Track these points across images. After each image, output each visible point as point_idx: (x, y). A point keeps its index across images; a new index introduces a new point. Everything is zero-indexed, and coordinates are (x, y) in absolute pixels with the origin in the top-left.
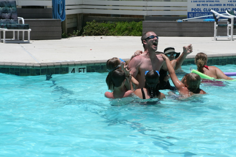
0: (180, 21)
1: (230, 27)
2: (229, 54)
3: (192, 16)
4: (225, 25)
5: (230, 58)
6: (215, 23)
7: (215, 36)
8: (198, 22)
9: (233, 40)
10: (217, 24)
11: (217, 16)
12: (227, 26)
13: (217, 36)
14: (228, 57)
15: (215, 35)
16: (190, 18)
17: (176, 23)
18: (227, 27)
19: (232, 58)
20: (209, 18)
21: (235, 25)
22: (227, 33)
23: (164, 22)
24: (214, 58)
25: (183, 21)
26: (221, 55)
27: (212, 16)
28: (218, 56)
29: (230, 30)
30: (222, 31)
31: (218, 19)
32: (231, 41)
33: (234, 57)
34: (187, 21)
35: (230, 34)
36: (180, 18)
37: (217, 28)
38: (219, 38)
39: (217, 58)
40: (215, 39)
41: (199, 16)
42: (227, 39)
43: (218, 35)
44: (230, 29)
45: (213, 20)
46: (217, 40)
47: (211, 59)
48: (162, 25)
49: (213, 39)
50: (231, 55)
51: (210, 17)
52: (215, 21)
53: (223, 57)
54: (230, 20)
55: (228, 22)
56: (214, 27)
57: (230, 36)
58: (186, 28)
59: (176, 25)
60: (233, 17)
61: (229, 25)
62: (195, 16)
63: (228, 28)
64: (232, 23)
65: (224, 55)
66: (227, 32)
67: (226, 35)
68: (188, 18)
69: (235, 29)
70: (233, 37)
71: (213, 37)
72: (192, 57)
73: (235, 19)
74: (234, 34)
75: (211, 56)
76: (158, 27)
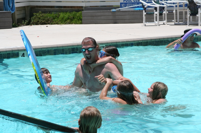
0: (114, 10)
1: (157, 14)
2: (156, 37)
3: (124, 6)
4: (152, 12)
5: (157, 40)
8: (129, 11)
9: (159, 26)
10: (145, 12)
11: (145, 5)
12: (154, 13)
13: (145, 22)
14: (155, 39)
15: (144, 21)
16: (123, 7)
19: (159, 40)
20: (138, 7)
21: (161, 13)
22: (154, 20)
23: (100, 12)
24: (143, 41)
25: (116, 10)
26: (150, 39)
27: (141, 6)
28: (147, 39)
29: (156, 17)
30: (150, 18)
31: (146, 8)
32: (158, 26)
33: (160, 40)
34: (120, 10)
35: (156, 21)
36: (114, 7)
37: (145, 15)
38: (148, 24)
39: (146, 41)
40: (144, 25)
41: (130, 6)
42: (154, 25)
43: (146, 21)
44: (156, 16)
45: (142, 9)
46: (145, 26)
47: (141, 41)
48: (99, 14)
49: (143, 25)
50: (158, 38)
51: (139, 7)
52: (144, 10)
54: (156, 8)
55: (155, 11)
56: (143, 15)
57: (156, 22)
58: (119, 16)
59: (110, 13)
61: (155, 13)
62: (127, 6)
64: (158, 11)
65: (152, 38)
66: (154, 19)
67: (153, 22)
68: (121, 8)
69: (161, 16)
70: (159, 23)
71: (143, 23)
72: (125, 41)
73: (160, 7)
74: (160, 21)
75: (141, 39)
76: (95, 16)
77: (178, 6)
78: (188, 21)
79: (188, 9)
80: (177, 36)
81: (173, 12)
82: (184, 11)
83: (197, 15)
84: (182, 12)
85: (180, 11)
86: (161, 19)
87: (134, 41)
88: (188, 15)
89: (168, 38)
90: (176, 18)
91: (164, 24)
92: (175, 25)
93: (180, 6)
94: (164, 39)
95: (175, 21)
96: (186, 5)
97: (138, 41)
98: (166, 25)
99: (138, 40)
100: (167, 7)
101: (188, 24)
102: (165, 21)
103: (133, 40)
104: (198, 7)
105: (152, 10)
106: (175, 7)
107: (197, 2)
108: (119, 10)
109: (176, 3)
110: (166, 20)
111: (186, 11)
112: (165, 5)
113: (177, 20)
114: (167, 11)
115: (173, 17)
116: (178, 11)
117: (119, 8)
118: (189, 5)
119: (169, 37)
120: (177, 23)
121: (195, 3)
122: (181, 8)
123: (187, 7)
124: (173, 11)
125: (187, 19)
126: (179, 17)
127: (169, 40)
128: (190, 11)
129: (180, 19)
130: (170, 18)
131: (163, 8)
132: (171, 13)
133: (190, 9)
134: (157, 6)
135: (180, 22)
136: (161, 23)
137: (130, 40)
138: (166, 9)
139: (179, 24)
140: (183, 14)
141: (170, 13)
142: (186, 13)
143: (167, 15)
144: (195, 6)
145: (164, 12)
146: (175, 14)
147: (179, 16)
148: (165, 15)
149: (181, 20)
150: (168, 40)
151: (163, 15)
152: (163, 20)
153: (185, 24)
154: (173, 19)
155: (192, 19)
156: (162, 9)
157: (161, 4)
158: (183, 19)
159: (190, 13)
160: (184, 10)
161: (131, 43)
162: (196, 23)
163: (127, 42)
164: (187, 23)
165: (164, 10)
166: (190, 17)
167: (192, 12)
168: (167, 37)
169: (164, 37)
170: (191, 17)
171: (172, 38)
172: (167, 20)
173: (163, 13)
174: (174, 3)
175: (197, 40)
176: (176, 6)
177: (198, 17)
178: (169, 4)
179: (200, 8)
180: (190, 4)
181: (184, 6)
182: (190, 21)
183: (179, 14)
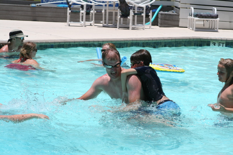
0: (33, 5)
1: (83, 13)
2: (81, 39)
3: (46, 1)
4: (77, 11)
5: (81, 43)
6: (68, 9)
7: (68, 22)
8: (52, 8)
9: (85, 26)
10: (70, 10)
11: (70, 2)
12: (80, 12)
13: (69, 22)
14: (80, 42)
15: (68, 20)
16: (44, 3)
17: (30, 7)
18: (79, 14)
19: (83, 43)
20: (62, 3)
21: (88, 12)
22: (80, 20)
23: (18, 6)
24: (66, 43)
25: (36, 6)
26: (73, 41)
27: (65, 2)
28: (70, 41)
29: (82, 17)
30: (75, 17)
31: (71, 5)
32: (84, 27)
33: (85, 43)
34: (41, 5)
35: (82, 20)
36: (34, 2)
37: (70, 14)
38: (72, 24)
39: (69, 43)
40: (68, 25)
41: (52, 2)
42: (79, 25)
43: (71, 21)
44: (82, 15)
45: (67, 6)
46: (69, 26)
47: (63, 44)
48: (16, 8)
49: (66, 25)
50: (83, 41)
51: (64, 3)
52: (68, 7)
53: (75, 42)
54: (82, 6)
55: (81, 9)
56: (67, 13)
57: (82, 22)
58: (40, 12)
59: (29, 9)
60: (86, 4)
61: (82, 12)
62: (49, 1)
63: (81, 15)
64: (84, 10)
65: (75, 41)
66: (80, 18)
67: (79, 21)
68: (42, 3)
69: (88, 16)
70: (85, 23)
71: (66, 22)
72: (44, 42)
73: (87, 5)
74: (86, 21)
75: (63, 41)
76: (11, 11)
77: (108, 6)
78: (118, 23)
79: (119, 10)
80: (104, 40)
81: (102, 12)
82: (114, 12)
83: (128, 17)
84: (112, 13)
85: (109, 11)
86: (88, 20)
87: (55, 43)
88: (119, 17)
89: (94, 42)
90: (105, 19)
91: (91, 25)
92: (104, 26)
93: (110, 5)
94: (89, 42)
95: (104, 23)
96: (117, 5)
97: (60, 43)
98: (93, 27)
99: (60, 41)
100: (96, 5)
101: (118, 26)
102: (92, 22)
103: (53, 41)
104: (130, 8)
105: (78, 8)
106: (104, 6)
107: (129, 2)
108: (39, 5)
109: (106, 2)
110: (93, 20)
111: (116, 11)
112: (93, 3)
113: (106, 21)
114: (95, 10)
115: (102, 18)
116: (107, 12)
117: (40, 3)
118: (120, 5)
119: (95, 40)
120: (106, 24)
121: (127, 3)
122: (111, 7)
123: (118, 7)
124: (102, 10)
125: (117, 21)
126: (109, 18)
127: (96, 43)
128: (120, 11)
129: (109, 20)
130: (98, 18)
131: (91, 6)
132: (100, 13)
133: (120, 10)
134: (84, 3)
135: (109, 24)
136: (88, 23)
137: (49, 41)
138: (94, 7)
139: (108, 26)
140: (112, 15)
141: (98, 13)
142: (116, 14)
143: (95, 14)
144: (127, 6)
145: (92, 11)
146: (104, 14)
147: (109, 16)
148: (92, 15)
149: (110, 22)
150: (93, 44)
151: (91, 15)
152: (90, 21)
153: (114, 26)
154: (102, 20)
155: (123, 22)
156: (89, 7)
157: (88, 2)
158: (112, 20)
159: (121, 14)
160: (114, 10)
161: (51, 45)
162: (127, 26)
163: (46, 43)
164: (116, 25)
165: (92, 9)
166: (120, 19)
167: (123, 13)
168: (92, 40)
169: (90, 40)
170: (122, 19)
171: (98, 42)
172: (95, 21)
173: (90, 12)
174: (103, 2)
175: (126, 46)
176: (106, 5)
177: (129, 19)
178: (98, 2)
179: (132, 9)
180: (122, 4)
181: (114, 6)
182: (120, 23)
183: (109, 15)
